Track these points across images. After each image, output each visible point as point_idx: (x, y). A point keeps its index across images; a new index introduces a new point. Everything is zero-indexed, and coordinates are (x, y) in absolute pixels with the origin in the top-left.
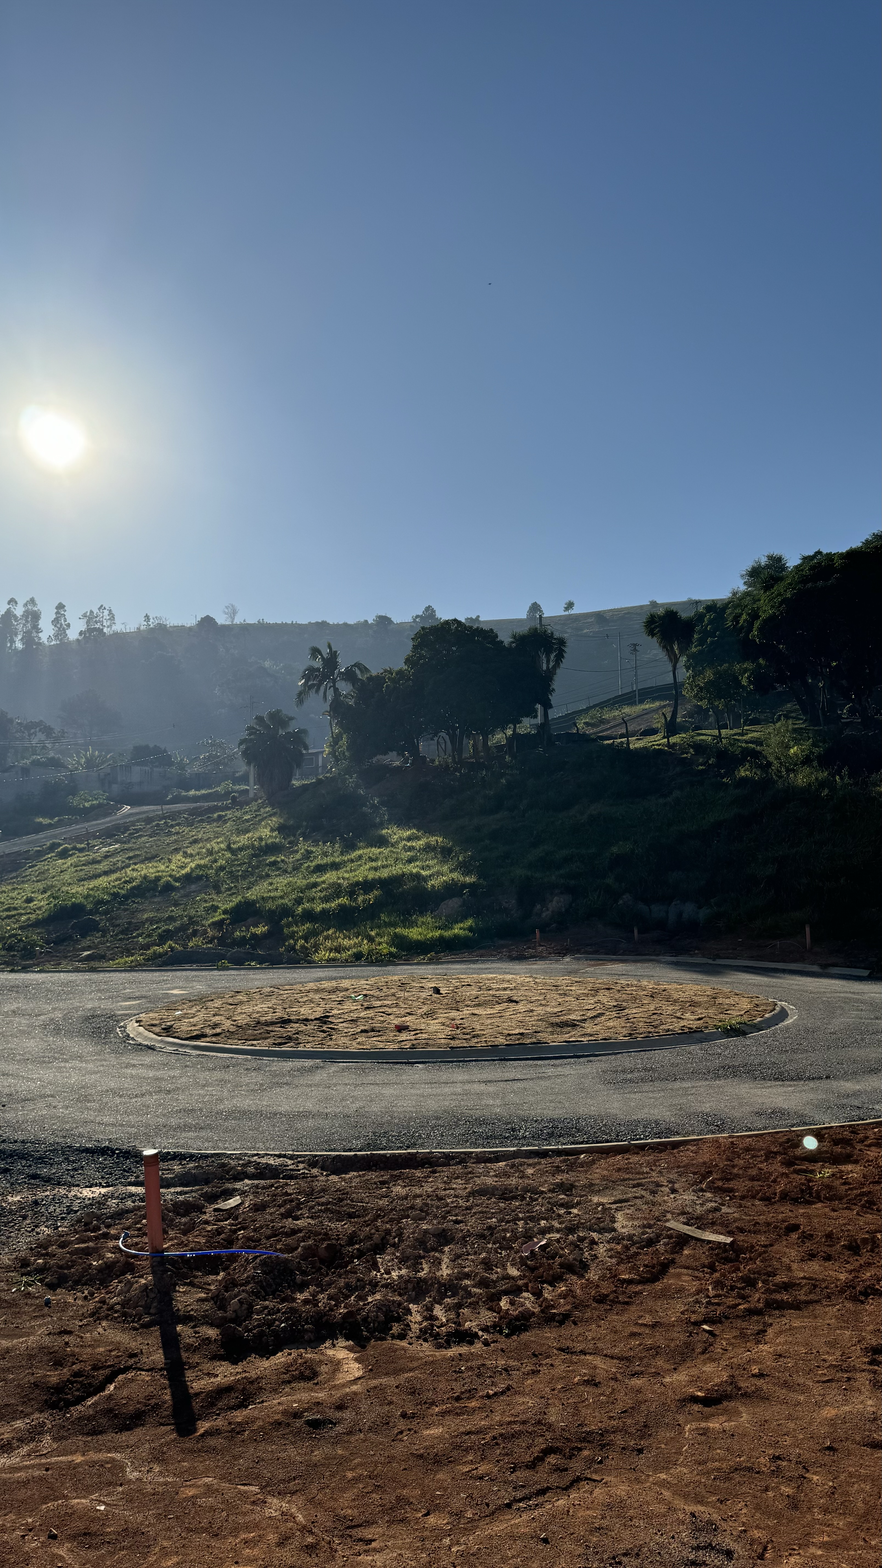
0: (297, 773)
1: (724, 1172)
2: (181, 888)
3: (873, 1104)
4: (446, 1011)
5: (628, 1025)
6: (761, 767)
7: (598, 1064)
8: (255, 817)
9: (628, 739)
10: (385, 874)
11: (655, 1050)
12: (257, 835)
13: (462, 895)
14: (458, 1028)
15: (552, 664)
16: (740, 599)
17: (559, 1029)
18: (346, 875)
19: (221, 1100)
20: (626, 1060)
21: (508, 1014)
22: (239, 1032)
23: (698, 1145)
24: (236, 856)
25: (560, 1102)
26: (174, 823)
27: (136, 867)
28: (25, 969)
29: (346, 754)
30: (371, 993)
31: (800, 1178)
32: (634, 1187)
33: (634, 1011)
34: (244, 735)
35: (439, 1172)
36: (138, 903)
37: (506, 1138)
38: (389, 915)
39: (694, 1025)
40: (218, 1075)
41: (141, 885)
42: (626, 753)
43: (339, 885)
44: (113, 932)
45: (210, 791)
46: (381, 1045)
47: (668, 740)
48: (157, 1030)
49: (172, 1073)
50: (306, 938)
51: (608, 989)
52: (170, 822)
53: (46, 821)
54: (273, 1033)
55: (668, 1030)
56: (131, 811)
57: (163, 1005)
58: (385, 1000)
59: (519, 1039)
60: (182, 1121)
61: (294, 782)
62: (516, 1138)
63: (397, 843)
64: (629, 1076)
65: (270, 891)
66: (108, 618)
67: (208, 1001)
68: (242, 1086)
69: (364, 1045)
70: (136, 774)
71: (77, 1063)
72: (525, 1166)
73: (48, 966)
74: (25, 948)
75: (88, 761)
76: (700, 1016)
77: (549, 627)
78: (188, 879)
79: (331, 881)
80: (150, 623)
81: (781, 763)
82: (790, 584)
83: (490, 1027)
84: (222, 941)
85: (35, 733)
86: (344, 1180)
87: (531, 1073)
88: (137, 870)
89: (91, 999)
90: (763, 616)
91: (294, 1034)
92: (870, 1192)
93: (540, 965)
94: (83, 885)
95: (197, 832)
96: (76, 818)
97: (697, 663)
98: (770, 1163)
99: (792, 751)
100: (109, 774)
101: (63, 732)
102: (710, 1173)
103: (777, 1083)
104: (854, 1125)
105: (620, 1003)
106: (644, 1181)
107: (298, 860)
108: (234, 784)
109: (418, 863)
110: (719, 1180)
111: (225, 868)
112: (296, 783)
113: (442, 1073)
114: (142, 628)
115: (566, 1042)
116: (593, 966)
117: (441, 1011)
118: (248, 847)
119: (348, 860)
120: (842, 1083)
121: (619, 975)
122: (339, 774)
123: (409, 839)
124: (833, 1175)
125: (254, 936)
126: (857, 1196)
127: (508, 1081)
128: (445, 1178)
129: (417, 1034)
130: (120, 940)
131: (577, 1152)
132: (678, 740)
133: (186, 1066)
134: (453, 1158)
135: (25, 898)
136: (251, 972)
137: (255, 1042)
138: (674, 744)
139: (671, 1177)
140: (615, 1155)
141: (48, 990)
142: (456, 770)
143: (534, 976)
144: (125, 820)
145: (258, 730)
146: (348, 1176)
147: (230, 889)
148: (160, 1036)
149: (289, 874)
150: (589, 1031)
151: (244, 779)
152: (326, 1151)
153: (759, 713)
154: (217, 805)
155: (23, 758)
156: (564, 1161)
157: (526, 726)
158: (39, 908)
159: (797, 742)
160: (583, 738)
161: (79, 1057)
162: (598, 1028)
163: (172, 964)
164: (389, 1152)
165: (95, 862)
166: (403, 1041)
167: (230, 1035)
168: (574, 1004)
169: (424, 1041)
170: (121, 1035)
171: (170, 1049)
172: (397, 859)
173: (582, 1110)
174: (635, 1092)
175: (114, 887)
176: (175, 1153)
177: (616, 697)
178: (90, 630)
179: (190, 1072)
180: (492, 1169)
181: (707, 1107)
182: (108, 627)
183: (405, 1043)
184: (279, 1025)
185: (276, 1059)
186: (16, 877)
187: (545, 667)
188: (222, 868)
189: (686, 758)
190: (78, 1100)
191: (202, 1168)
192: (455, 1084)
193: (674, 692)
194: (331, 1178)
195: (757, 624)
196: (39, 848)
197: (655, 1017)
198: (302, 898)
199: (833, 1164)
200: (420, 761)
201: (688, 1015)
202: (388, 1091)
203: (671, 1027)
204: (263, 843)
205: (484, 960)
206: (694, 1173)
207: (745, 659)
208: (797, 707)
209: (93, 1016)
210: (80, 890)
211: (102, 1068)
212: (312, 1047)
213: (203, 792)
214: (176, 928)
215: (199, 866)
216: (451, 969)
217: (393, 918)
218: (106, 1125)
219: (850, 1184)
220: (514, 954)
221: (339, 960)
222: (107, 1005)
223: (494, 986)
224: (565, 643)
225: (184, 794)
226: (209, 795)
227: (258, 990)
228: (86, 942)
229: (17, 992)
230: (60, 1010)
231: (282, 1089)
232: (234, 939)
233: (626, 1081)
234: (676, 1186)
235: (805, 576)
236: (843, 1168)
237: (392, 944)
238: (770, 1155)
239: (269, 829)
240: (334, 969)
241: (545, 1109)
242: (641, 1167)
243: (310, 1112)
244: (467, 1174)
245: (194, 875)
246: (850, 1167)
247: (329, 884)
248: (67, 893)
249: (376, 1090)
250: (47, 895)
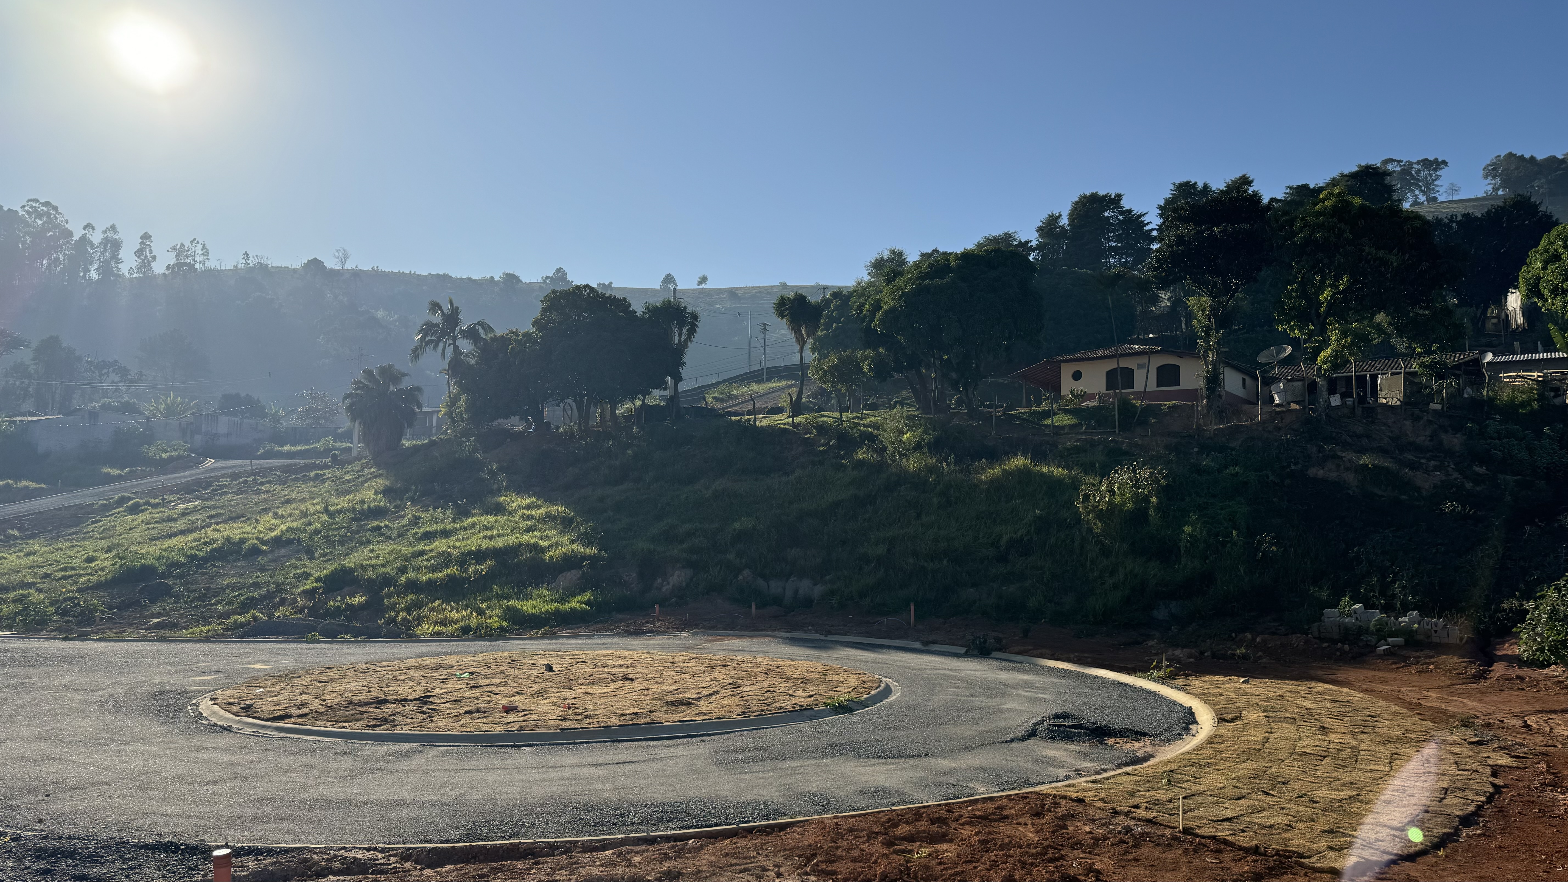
0: (408, 432)
1: (827, 854)
2: (269, 552)
3: (967, 781)
4: (558, 690)
5: (742, 703)
6: (876, 450)
7: (711, 745)
8: (358, 478)
9: (755, 417)
10: (500, 543)
11: (766, 728)
12: (359, 497)
13: (582, 567)
14: (569, 708)
15: (683, 338)
16: (864, 289)
17: (673, 708)
18: (458, 544)
19: (305, 788)
20: (741, 740)
21: (622, 692)
22: (330, 712)
23: (804, 826)
24: (334, 519)
25: (671, 785)
26: (264, 480)
27: (218, 527)
28: (82, 637)
29: (465, 415)
30: (478, 670)
31: (898, 859)
32: (741, 872)
33: (749, 689)
34: (351, 389)
35: (543, 863)
36: (218, 567)
37: (614, 824)
38: (502, 587)
39: (806, 702)
40: (304, 760)
41: (222, 548)
42: (750, 432)
43: (449, 554)
44: (188, 598)
45: (307, 447)
46: (486, 727)
47: (793, 420)
48: (235, 709)
49: (250, 758)
50: (409, 610)
51: (724, 666)
52: (260, 480)
53: (116, 472)
54: (367, 714)
55: (780, 708)
56: (215, 465)
57: (242, 680)
58: (493, 678)
59: (632, 719)
60: (259, 811)
61: (404, 442)
62: (624, 825)
63: (515, 511)
64: (741, 756)
65: (370, 558)
66: (201, 252)
67: (295, 677)
68: (329, 773)
69: (467, 727)
70: (223, 425)
71: (139, 746)
72: (633, 854)
73: (109, 634)
74: (82, 613)
75: (168, 408)
76: (811, 693)
77: (682, 300)
78: (277, 542)
79: (440, 550)
80: (249, 262)
81: (895, 448)
82: (910, 279)
83: (603, 706)
84: (313, 612)
85: (108, 374)
86: (439, 873)
87: (642, 755)
88: (219, 530)
89: (160, 673)
90: (885, 308)
91: (391, 715)
92: (963, 872)
93: (658, 640)
94: (155, 545)
95: (291, 491)
96: (151, 470)
97: (821, 347)
98: (872, 844)
99: (905, 437)
100: (192, 423)
101: (141, 374)
102: (814, 856)
103: (880, 761)
104: (950, 803)
105: (735, 681)
106: (750, 865)
107: (404, 526)
108: (335, 441)
109: (536, 533)
110: (822, 862)
111: (320, 532)
112: (406, 443)
113: (550, 757)
114: (240, 266)
115: (680, 721)
116: (710, 641)
117: (553, 690)
118: (348, 510)
119: (460, 528)
120: (940, 761)
121: (735, 651)
122: (456, 436)
123: (528, 507)
124: (930, 855)
125: (350, 606)
126: (951, 875)
127: (620, 763)
128: (549, 870)
129: (526, 715)
130: (196, 607)
131: (685, 838)
132: (802, 420)
133: (266, 750)
134: (558, 848)
135: (85, 556)
136: (345, 646)
137: (346, 724)
138: (798, 423)
139: (777, 860)
140: (723, 840)
141: (108, 662)
142: (581, 438)
143: (651, 652)
144: (208, 475)
145: (366, 385)
146: (444, 870)
147: (325, 555)
148: (238, 716)
149: (394, 540)
150: (704, 709)
151: (347, 436)
152: (422, 843)
153: (877, 398)
154: (315, 463)
155: (91, 401)
156: (673, 847)
157: (656, 397)
158: (102, 569)
159: (911, 428)
160: (710, 413)
161: (142, 738)
162: (713, 706)
163: (255, 636)
164: (490, 843)
165: (170, 519)
166: (510, 722)
167: (318, 715)
168: (690, 682)
169: (533, 723)
170: (192, 714)
171: (249, 730)
172: (514, 528)
173: (693, 793)
174: (746, 773)
175: (192, 548)
176: (250, 847)
177: (745, 374)
178: (179, 265)
179: (271, 756)
180: (598, 858)
181: (813, 787)
182: (200, 262)
183: (513, 724)
184: (374, 706)
185: (369, 742)
186: (77, 533)
187: (676, 341)
188: (317, 532)
189: (809, 438)
190: (139, 788)
191: (281, 863)
192: (564, 768)
193: (800, 373)
194: (425, 872)
195: (879, 315)
196: (105, 502)
197: (768, 694)
198: (406, 567)
199: (930, 843)
200: (544, 426)
201: (799, 693)
202: (491, 777)
203: (783, 705)
204: (366, 506)
205: (600, 635)
206: (800, 856)
207: (867, 345)
208: (911, 394)
209: (161, 693)
210: (151, 551)
211: (168, 752)
212: (410, 730)
213: (300, 448)
214: (261, 596)
215: (290, 529)
216: (565, 644)
217: (506, 590)
218: (170, 817)
219: (944, 864)
220: (632, 628)
221: (444, 633)
222: (177, 680)
223: (609, 663)
224: (698, 317)
225: (277, 448)
226: (308, 450)
227: (352, 666)
228: (156, 608)
229: (71, 663)
230: (122, 684)
231: (374, 776)
232: (327, 610)
233: (737, 761)
234: (782, 870)
235: (923, 273)
236: (938, 847)
237: (501, 617)
238: (872, 836)
239: (373, 491)
240: (438, 643)
241: (655, 792)
242: (749, 851)
243: (405, 801)
244: (572, 865)
245: (284, 538)
246: (945, 846)
247: (437, 553)
248: (136, 553)
249: (479, 775)
250: (111, 554)
